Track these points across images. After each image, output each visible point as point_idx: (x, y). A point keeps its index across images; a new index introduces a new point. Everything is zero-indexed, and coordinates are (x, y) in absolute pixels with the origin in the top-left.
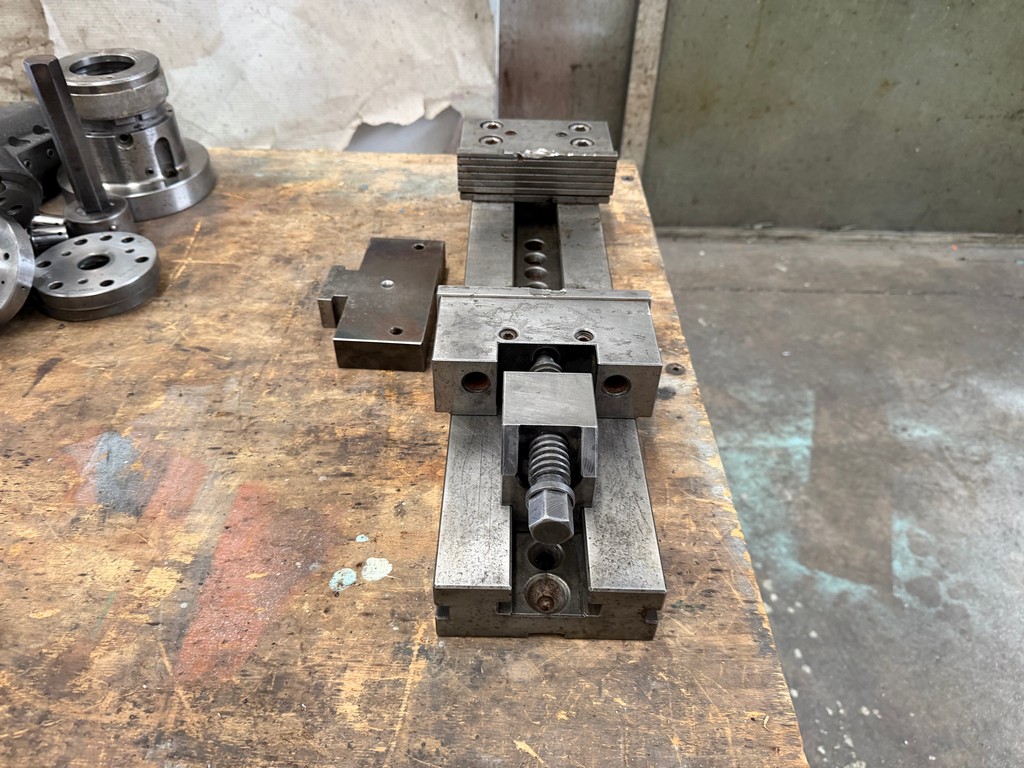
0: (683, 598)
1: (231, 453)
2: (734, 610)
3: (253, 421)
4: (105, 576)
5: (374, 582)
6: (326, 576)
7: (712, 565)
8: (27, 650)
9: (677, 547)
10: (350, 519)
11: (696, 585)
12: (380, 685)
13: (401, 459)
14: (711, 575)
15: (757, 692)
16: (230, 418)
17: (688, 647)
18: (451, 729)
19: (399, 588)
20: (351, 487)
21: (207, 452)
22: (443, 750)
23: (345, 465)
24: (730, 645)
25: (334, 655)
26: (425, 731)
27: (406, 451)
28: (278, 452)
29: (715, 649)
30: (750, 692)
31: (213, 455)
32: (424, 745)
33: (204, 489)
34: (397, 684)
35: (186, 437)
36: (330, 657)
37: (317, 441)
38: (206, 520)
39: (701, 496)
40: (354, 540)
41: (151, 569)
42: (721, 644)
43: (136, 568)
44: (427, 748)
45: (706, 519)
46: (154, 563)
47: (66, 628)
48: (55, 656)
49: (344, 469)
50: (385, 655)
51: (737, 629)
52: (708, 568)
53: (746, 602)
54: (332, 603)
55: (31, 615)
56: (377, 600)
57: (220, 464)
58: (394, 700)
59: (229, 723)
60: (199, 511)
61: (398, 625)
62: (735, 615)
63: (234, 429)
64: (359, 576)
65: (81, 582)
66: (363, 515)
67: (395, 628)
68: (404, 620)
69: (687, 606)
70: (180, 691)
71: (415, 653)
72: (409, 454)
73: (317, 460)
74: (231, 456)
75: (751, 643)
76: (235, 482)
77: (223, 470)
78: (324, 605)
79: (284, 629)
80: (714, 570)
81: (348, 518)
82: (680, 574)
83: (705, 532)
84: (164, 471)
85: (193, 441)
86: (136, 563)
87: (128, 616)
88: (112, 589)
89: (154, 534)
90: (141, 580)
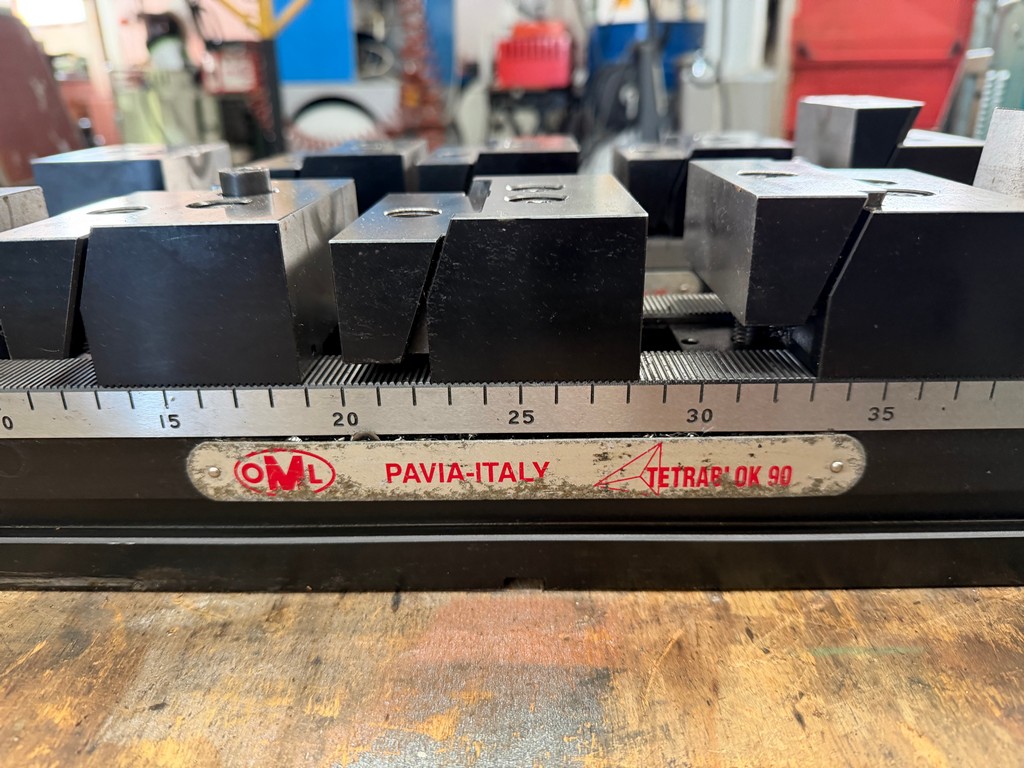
4: (782, 679)
41: (737, 616)
43: (743, 637)
47: (931, 697)
48: (993, 691)
65: (818, 714)
84: (461, 667)
85: (363, 642)
86: (734, 641)
87: (849, 615)
88: (807, 656)
89: (653, 634)
90: (770, 624)
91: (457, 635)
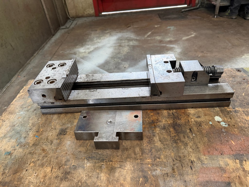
1: (192, 162)
5: (222, 119)
6: (225, 128)
12: (245, 114)
13: (180, 119)
16: (175, 167)
19: (221, 114)
20: (195, 128)
23: (187, 131)
28: (187, 149)
31: (194, 168)
33: (210, 166)
34: (243, 111)
35: (189, 180)
36: (245, 123)
37: (179, 139)
38: (222, 161)
40: (212, 124)
46: (244, 170)
50: (239, 114)
54: (232, 125)
56: (226, 117)
57: (198, 165)
58: (247, 112)
61: (230, 113)
64: (222, 122)
68: (228, 112)
71: (235, 109)
73: (187, 138)
76: (203, 158)
78: (233, 127)
81: (205, 127)
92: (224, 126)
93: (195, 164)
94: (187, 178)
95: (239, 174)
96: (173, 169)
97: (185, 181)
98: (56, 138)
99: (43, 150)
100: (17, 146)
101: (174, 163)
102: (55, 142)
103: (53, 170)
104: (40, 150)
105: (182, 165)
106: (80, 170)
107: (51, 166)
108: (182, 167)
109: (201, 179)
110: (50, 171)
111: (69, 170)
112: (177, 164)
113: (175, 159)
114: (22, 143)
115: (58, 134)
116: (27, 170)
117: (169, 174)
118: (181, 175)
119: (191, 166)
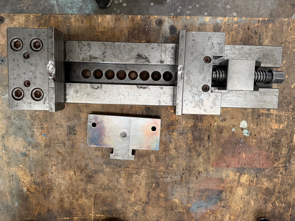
0: (257, 40)
1: (199, 173)
2: (261, 27)
3: (185, 169)
4: (242, 193)
5: (248, 125)
6: (245, 137)
7: (247, 30)
8: (262, 203)
9: (240, 38)
10: (226, 134)
11: (253, 36)
12: (276, 120)
13: (203, 122)
14: (250, 31)
15: (284, 27)
16: (184, 176)
17: (271, 42)
18: (288, 103)
19: (250, 118)
20: (214, 135)
21: (198, 180)
22: (292, 104)
23: (205, 138)
24: (271, 31)
25: (268, 132)
26: (288, 109)
27: (199, 121)
28: (199, 159)
29: (272, 35)
30: (284, 29)
31: (200, 178)
32: (291, 109)
33: (213, 177)
34: (276, 116)
35: (192, 187)
36: (268, 133)
37: (195, 148)
38: (225, 173)
39: (221, 27)
40: (234, 132)
41: (240, 182)
42: (271, 33)
43: (240, 186)
44: (292, 108)
45: (230, 27)
46: (239, 182)
47: (257, 196)
48: (264, 196)
49: (206, 138)
50: (269, 119)
51: (267, 27)
52: (248, 31)
53: (259, 22)
54: (253, 135)
55: (253, 206)
56: (253, 123)
57: (204, 175)
58: (280, 116)
59: (283, 152)
60: (221, 176)
61: (261, 117)
62: (263, 27)
63: (189, 174)
64: (245, 129)
65: (244, 198)
66: (225, 130)
67: (262, 118)
68: (259, 116)
69: (259, 40)
70: (274, 165)
71: (269, 112)
72: (201, 119)
73: (202, 147)
74: (200, 172)
75: (271, 25)
76: (211, 169)
77: (206, 173)
78: (254, 136)
79: (260, 145)
80: (248, 29)
81: (226, 135)
82: (249, 40)
83: (235, 29)
84: (206, 189)
85: (194, 185)
86: (239, 187)
87: (254, 183)
88: (246, 190)
89: (229, 185)
90: (244, 184)
91: (205, 184)
92: (246, 135)
93: (201, 174)
94: (191, 186)
95: (234, 185)
96: (182, 178)
97: (189, 188)
98: (67, 138)
99: (59, 152)
100: (29, 146)
101: (184, 172)
102: (67, 143)
103: (77, 173)
104: (55, 152)
105: (190, 175)
106: (101, 175)
107: (73, 170)
108: (190, 176)
109: (202, 187)
110: (74, 175)
111: (90, 174)
112: (186, 174)
113: (185, 168)
114: (31, 142)
115: (67, 133)
116: (52, 173)
117: (177, 182)
118: (187, 183)
119: (197, 176)
